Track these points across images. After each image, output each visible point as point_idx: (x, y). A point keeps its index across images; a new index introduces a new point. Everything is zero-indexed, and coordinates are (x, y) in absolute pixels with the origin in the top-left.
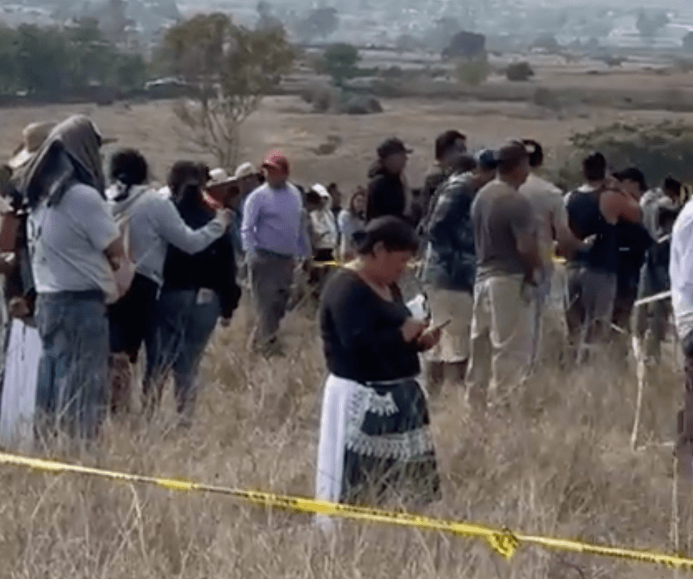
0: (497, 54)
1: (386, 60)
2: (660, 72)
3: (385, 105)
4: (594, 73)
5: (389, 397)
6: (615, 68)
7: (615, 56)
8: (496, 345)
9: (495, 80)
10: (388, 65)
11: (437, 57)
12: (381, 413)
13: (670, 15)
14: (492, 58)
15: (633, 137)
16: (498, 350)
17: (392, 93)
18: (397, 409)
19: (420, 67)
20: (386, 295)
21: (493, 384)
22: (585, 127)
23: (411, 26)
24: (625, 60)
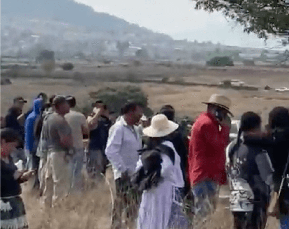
0: (59, 59)
1: (13, 62)
2: (125, 66)
3: (12, 81)
4: (99, 67)
5: (8, 203)
6: (108, 65)
7: (108, 60)
8: (55, 181)
9: (59, 70)
10: (13, 64)
11: (34, 60)
12: (5, 210)
13: (130, 43)
14: (57, 61)
15: (115, 93)
16: (55, 183)
17: (15, 76)
18: (11, 209)
19: (26, 65)
20: (7, 161)
21: (54, 198)
22: (95, 89)
23: (23, 47)
24: (112, 61)
